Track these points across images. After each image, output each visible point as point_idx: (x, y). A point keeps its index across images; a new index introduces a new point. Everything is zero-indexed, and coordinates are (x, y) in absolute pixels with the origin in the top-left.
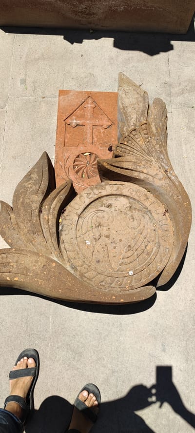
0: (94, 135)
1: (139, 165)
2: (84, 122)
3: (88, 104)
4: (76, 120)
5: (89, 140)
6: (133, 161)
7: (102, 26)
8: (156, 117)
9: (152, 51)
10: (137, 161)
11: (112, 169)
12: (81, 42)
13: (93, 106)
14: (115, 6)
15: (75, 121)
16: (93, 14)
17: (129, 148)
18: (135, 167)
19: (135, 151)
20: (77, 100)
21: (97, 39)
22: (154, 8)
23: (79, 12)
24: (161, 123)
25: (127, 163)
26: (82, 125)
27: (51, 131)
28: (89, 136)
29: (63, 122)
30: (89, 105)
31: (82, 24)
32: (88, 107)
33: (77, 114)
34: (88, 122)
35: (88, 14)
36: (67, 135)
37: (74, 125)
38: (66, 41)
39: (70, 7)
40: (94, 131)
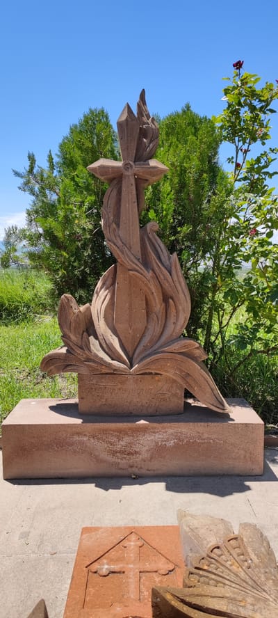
0: (142, 586)
1: (242, 604)
2: (124, 567)
3: (130, 541)
4: (108, 564)
5: (133, 595)
6: (227, 595)
7: (148, 470)
8: (250, 540)
9: (223, 493)
10: (235, 596)
11: (186, 610)
12: (119, 488)
13: (139, 543)
14: (162, 441)
15: (106, 566)
16: (136, 453)
17: (213, 577)
18: (235, 609)
19: (227, 582)
20: (113, 537)
21: (140, 484)
22: (211, 441)
23: (117, 452)
24: (263, 549)
25: (215, 600)
26: (119, 572)
27: (58, 604)
28: (133, 587)
29: (85, 569)
30: (132, 543)
31: (121, 469)
32: (131, 545)
33: (110, 556)
34: (131, 566)
35: (128, 454)
36: (91, 589)
37: (104, 572)
38: (97, 488)
39: (106, 446)
40: (142, 580)
